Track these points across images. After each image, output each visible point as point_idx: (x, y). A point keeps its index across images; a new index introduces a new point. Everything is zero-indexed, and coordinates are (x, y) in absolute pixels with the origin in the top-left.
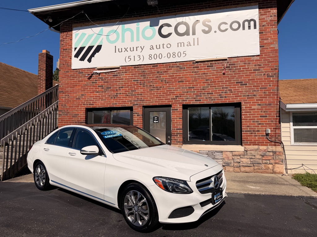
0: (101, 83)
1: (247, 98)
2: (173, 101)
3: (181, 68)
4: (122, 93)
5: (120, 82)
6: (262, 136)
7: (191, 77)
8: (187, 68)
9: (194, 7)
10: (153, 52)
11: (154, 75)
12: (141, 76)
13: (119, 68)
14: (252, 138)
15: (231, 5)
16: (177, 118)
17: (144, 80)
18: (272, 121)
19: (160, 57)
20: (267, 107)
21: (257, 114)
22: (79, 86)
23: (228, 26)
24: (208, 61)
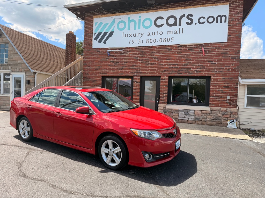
0: (112, 58)
1: (216, 73)
2: (162, 73)
3: (170, 50)
4: (127, 67)
5: (125, 58)
6: (224, 100)
7: (176, 56)
8: (173, 50)
9: (181, 5)
10: (149, 38)
11: (150, 54)
12: (140, 55)
13: (124, 49)
14: (217, 102)
15: (209, 4)
16: (164, 86)
17: (142, 58)
18: (232, 91)
19: (155, 41)
20: (229, 80)
21: (222, 85)
22: (97, 60)
23: (205, 20)
24: (189, 45)
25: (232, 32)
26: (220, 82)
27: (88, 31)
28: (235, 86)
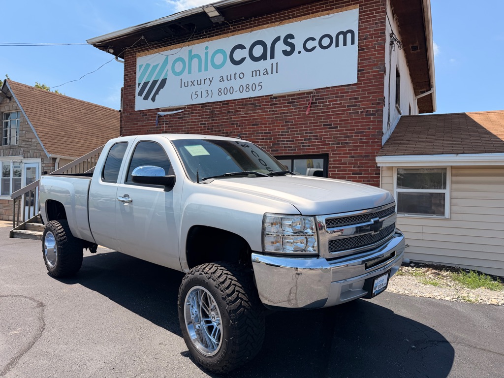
0: (165, 127)
1: (337, 147)
5: (185, 126)
7: (268, 118)
8: (263, 105)
9: (275, 19)
10: (222, 85)
11: (224, 116)
12: (209, 118)
13: (184, 108)
15: (322, 11)
17: (212, 123)
18: (369, 181)
19: (231, 92)
20: (362, 160)
21: (349, 171)
22: (142, 131)
23: (315, 43)
24: (289, 96)
25: (366, 63)
26: (346, 164)
27: (128, 82)
28: (374, 170)
